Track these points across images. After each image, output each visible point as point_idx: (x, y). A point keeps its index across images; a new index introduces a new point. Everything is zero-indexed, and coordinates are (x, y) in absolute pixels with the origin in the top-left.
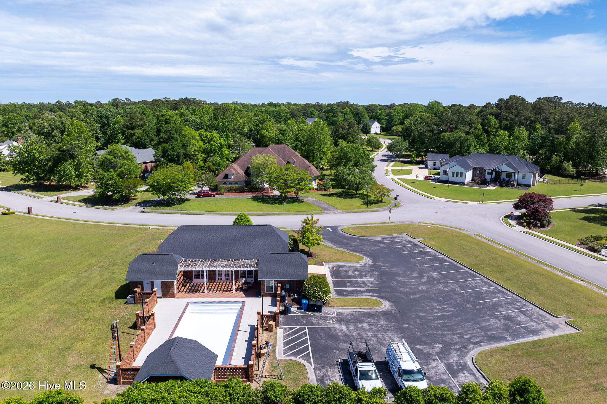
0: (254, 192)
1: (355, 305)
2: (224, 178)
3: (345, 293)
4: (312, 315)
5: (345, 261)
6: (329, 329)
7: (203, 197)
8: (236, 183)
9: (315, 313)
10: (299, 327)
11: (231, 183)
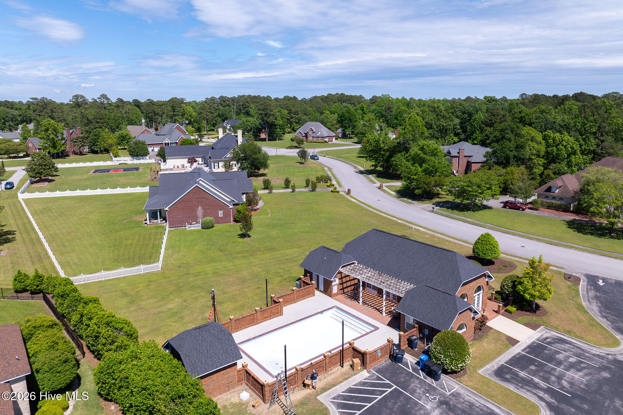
0: (583, 214)
1: (491, 397)
2: (546, 191)
3: (508, 376)
4: (422, 378)
5: (578, 337)
6: (416, 404)
7: (510, 208)
8: (561, 199)
9: (428, 377)
10: (388, 382)
11: (554, 198)
